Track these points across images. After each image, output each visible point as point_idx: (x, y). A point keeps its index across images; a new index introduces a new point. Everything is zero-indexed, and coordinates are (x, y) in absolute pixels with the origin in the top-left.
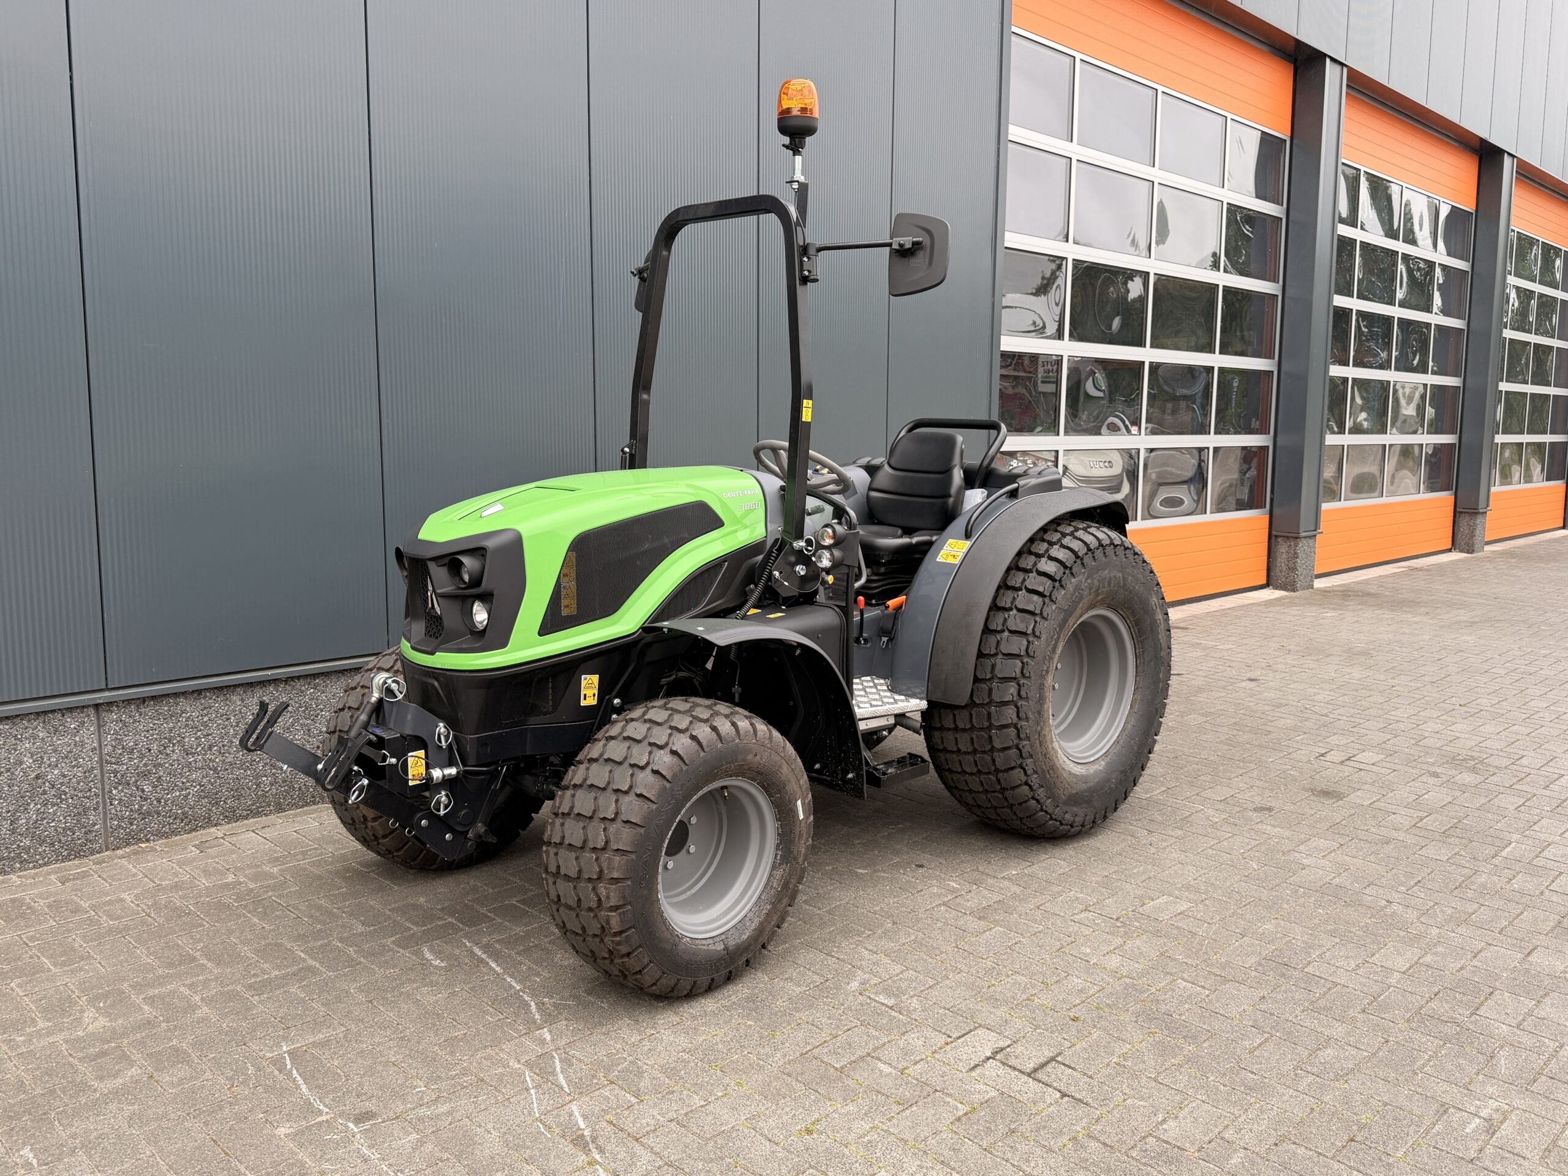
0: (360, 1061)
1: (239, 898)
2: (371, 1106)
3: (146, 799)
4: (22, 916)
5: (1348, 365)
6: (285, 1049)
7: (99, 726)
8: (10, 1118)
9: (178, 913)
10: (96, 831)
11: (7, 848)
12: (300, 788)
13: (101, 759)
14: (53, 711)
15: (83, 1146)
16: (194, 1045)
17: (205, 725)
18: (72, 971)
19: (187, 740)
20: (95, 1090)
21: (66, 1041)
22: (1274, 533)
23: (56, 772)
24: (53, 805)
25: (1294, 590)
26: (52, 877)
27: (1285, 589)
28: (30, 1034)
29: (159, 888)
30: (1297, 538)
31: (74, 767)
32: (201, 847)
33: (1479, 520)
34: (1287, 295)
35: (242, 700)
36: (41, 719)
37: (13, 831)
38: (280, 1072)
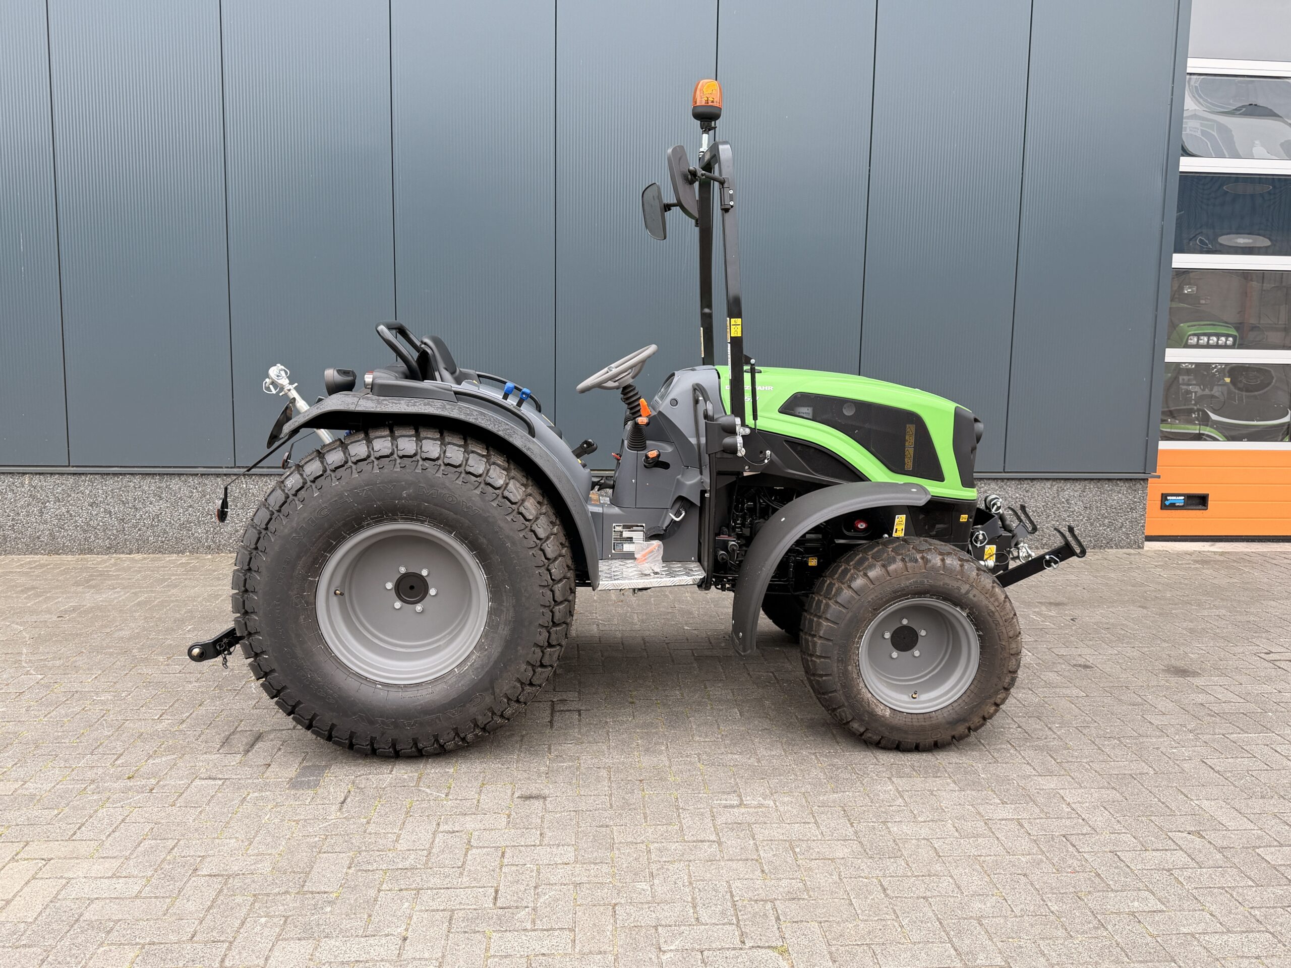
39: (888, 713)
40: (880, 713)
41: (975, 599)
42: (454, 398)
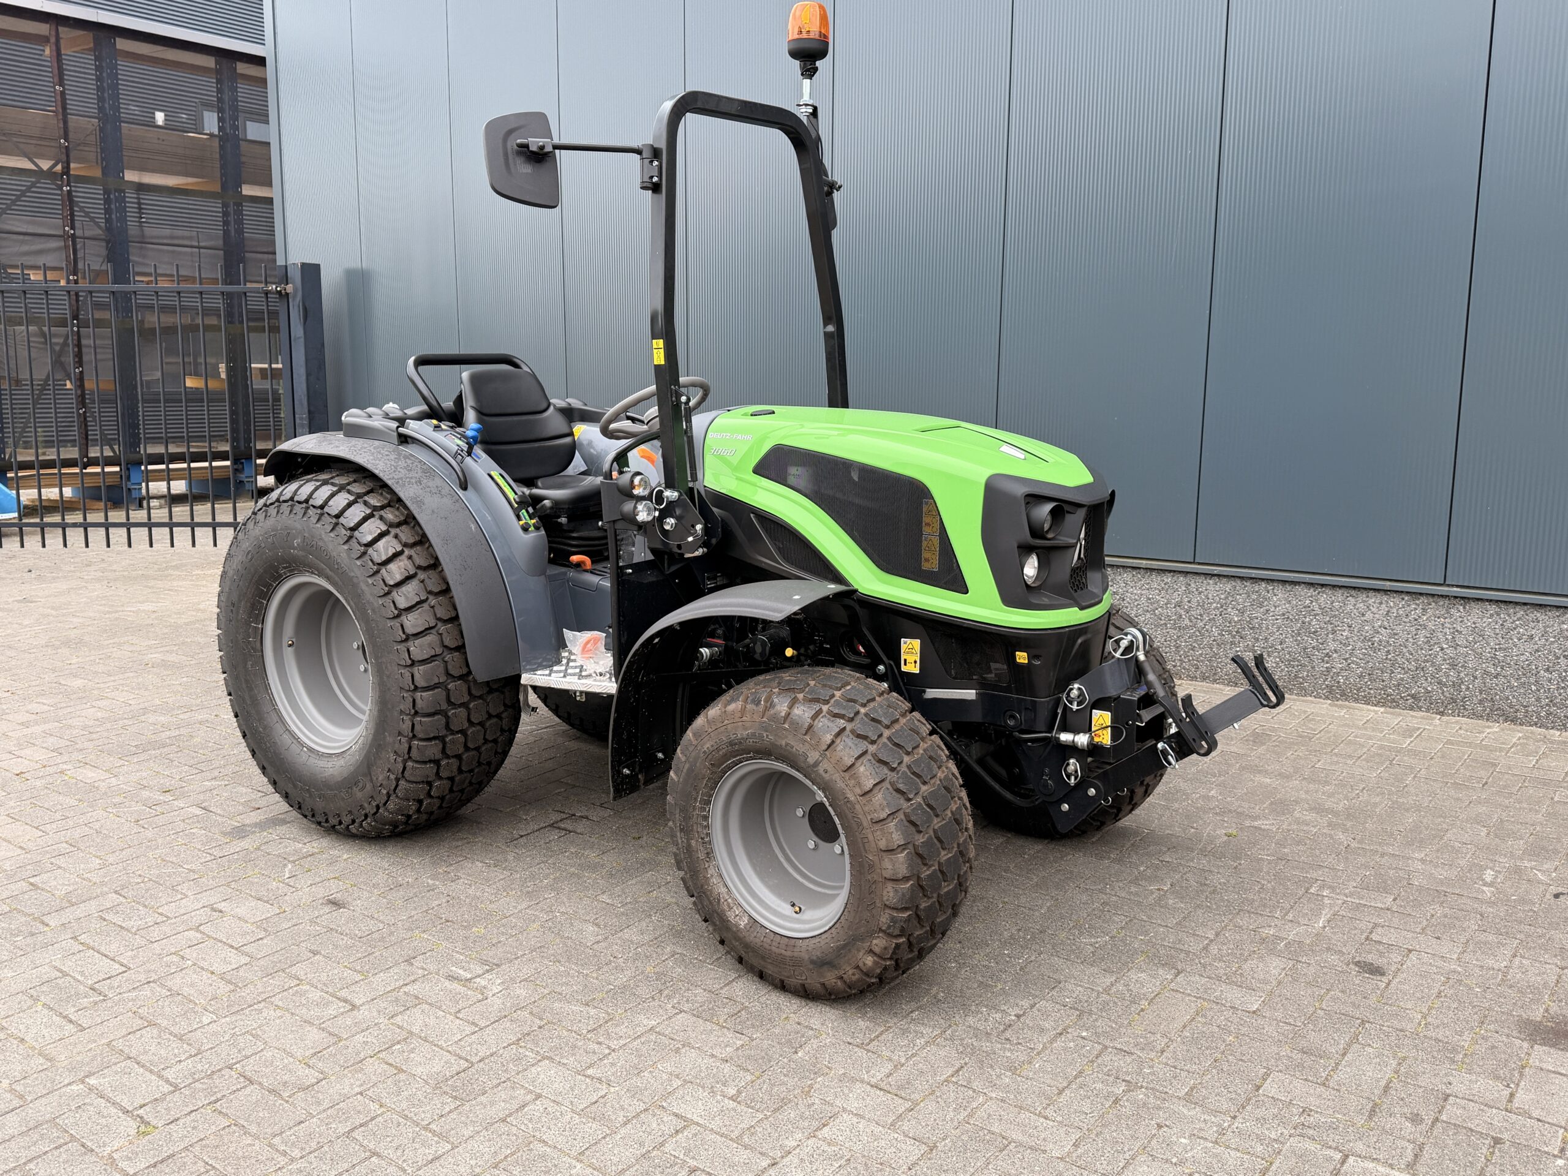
39: (743, 922)
40: (732, 919)
41: (826, 776)
42: (395, 440)
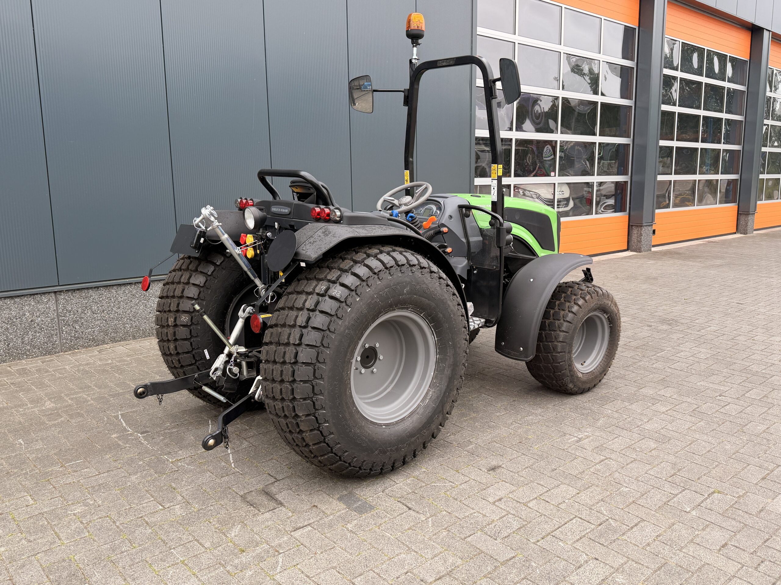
0: (147, 417)
1: (112, 368)
2: (148, 429)
3: (77, 332)
4: (26, 373)
5: (674, 140)
6: (119, 413)
7: (56, 301)
8: (16, 431)
9: (87, 372)
10: (57, 344)
11: (20, 349)
12: (143, 330)
13: (58, 314)
14: (37, 294)
15: (41, 439)
16: (86, 412)
17: (100, 301)
18: (43, 390)
19: (93, 308)
20: (47, 424)
21: (38, 410)
22: (631, 224)
23: (39, 319)
24: (39, 333)
25: (640, 252)
26: (39, 361)
27: (636, 251)
28: (25, 408)
29: (80, 365)
30: (641, 226)
31: (46, 317)
32: (99, 352)
33: (750, 217)
34: (637, 106)
35: (116, 292)
36: (32, 297)
37: (23, 343)
38: (116, 419)
39: (581, 375)
41: (612, 308)
42: (388, 223)
